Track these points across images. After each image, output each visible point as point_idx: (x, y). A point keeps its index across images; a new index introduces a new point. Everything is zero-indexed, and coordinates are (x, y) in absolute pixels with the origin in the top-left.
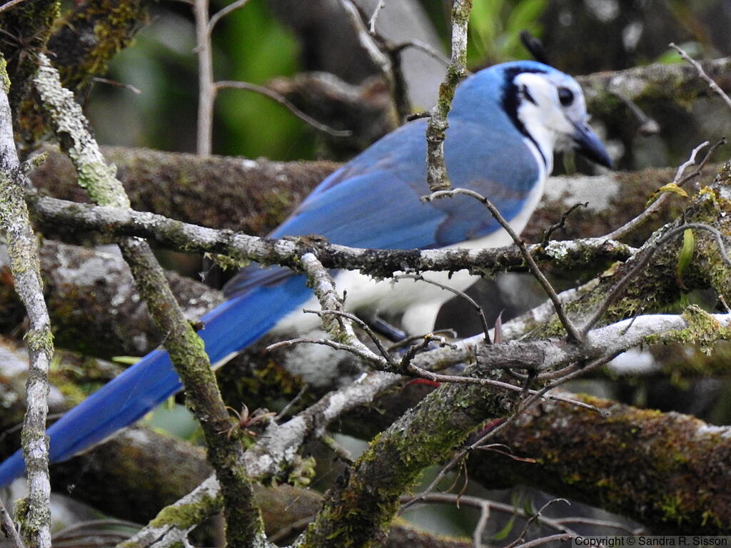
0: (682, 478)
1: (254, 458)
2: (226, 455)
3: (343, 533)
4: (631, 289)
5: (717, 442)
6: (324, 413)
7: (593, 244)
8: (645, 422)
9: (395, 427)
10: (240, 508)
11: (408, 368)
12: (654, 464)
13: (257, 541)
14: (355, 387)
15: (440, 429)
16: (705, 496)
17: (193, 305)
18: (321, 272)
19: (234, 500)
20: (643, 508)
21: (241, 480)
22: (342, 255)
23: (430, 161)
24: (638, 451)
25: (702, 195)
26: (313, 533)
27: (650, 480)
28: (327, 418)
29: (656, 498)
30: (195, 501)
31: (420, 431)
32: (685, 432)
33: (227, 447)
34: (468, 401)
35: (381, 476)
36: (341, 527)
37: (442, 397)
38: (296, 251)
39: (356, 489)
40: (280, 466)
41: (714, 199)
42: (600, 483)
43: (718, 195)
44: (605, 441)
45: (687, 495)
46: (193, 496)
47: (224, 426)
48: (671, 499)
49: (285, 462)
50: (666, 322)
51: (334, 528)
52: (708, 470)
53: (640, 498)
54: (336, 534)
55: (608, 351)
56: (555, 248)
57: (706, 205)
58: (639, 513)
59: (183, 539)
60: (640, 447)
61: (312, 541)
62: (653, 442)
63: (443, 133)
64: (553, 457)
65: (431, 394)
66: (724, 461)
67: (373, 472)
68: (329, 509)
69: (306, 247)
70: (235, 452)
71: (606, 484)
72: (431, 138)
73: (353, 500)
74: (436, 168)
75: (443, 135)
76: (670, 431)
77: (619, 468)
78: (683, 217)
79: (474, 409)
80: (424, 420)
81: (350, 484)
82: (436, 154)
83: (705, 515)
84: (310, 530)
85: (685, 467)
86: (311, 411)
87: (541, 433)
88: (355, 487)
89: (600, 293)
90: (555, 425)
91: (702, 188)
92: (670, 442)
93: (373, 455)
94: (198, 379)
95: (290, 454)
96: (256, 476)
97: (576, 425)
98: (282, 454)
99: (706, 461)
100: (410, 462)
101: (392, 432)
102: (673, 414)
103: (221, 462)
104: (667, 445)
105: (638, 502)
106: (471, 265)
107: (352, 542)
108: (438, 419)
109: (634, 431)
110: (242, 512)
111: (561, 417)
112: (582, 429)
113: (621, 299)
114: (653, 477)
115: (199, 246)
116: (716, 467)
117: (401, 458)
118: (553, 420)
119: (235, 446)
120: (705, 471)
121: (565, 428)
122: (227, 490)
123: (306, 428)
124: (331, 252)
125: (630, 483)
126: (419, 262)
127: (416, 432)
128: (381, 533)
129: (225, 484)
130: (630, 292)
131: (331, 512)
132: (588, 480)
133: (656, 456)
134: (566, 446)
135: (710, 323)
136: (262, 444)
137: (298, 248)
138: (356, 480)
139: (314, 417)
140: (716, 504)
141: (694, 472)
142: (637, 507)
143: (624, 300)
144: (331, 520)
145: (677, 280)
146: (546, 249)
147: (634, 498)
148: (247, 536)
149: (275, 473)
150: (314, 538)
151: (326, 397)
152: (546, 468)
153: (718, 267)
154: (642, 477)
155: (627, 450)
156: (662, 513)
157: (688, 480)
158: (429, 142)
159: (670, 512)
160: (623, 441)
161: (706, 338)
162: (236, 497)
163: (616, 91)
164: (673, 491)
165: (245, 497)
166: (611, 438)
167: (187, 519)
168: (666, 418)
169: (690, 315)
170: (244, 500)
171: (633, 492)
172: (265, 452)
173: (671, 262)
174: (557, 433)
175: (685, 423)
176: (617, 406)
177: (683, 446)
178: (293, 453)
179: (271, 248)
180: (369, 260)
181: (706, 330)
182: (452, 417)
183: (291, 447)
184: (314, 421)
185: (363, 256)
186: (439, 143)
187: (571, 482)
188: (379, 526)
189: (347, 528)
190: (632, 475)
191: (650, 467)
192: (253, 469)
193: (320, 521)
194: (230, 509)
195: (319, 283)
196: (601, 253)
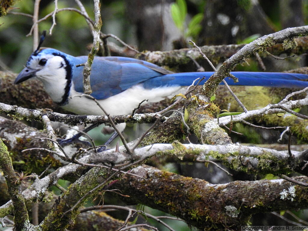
0: (199, 203)
1: (30, 192)
2: (15, 191)
3: (58, 221)
4: (165, 133)
5: (212, 190)
6: (57, 175)
7: (151, 115)
8: (186, 182)
9: (77, 182)
10: (20, 211)
11: (74, 160)
12: (189, 198)
13: (26, 223)
14: (69, 166)
15: (93, 183)
16: (207, 210)
17: (21, 132)
18: (49, 123)
19: (17, 207)
20: (184, 214)
21: (20, 200)
22: (58, 116)
23: (84, 82)
24: (183, 192)
25: (192, 98)
26: (47, 221)
27: (187, 203)
28: (58, 177)
29: (189, 211)
30: (7, 207)
31: (86, 184)
32: (201, 186)
33: (15, 188)
34: (104, 173)
35: (71, 200)
36: (57, 219)
37: (94, 171)
38: (40, 114)
39: (62, 205)
40: (40, 195)
41: (196, 100)
42: (168, 204)
43: (198, 98)
44: (171, 188)
45: (201, 210)
46: (6, 205)
47: (14, 180)
48: (194, 211)
49: (41, 193)
50: (165, 147)
51: (54, 219)
52: (208, 201)
53: (183, 210)
54: (55, 221)
55: (142, 157)
56: (137, 116)
57: (193, 102)
58: (182, 216)
59: (2, 221)
60: (184, 191)
61: (46, 224)
62: (188, 189)
63: (90, 72)
64: (151, 194)
65: (90, 170)
66: (215, 197)
67: (69, 198)
68: (52, 212)
69: (44, 113)
70: (18, 189)
71: (171, 205)
72: (85, 74)
73: (61, 209)
74: (87, 85)
75: (89, 73)
76: (195, 185)
77: (176, 199)
78: (185, 106)
79: (106, 176)
80: (87, 179)
81: (60, 203)
82: (87, 80)
83: (207, 217)
84: (46, 220)
85: (200, 199)
86: (52, 174)
87: (147, 185)
88: (62, 204)
89: (153, 134)
90: (152, 182)
91: (193, 95)
92: (195, 189)
93: (69, 192)
94: (4, 162)
95: (43, 191)
96: (30, 198)
97: (161, 182)
98: (40, 190)
99: (208, 197)
100: (82, 195)
101: (76, 184)
102: (197, 179)
103: (12, 193)
104: (194, 191)
105: (182, 211)
106: (105, 122)
107: (61, 225)
108: (93, 179)
109: (182, 185)
110: (20, 212)
111: (155, 179)
112: (163, 184)
113: (161, 136)
114: (188, 202)
115: (4, 111)
116: (212, 199)
117: (79, 194)
118: (152, 180)
119: (18, 187)
120: (207, 201)
121: (156, 183)
122: (15, 203)
123: (50, 181)
124: (53, 115)
125: (179, 204)
126: (86, 120)
127: (85, 184)
128: (71, 222)
129: (14, 201)
130: (164, 134)
131: (53, 213)
132: (164, 203)
133: (189, 194)
134: (156, 190)
135: (182, 148)
136: (33, 186)
137: (41, 113)
138: (62, 201)
139: (53, 176)
140: (211, 213)
141: (203, 201)
142: (182, 213)
143: (162, 137)
144: (53, 216)
145: (181, 130)
146: (133, 116)
147: (181, 210)
148: (22, 221)
149: (37, 197)
150: (47, 223)
151: (58, 169)
152: (149, 198)
153: (196, 126)
154: (184, 202)
155: (179, 192)
156: (191, 216)
157: (201, 204)
158: (84, 75)
159: (194, 216)
160: (177, 189)
161: (181, 153)
162: (18, 206)
163: (189, 56)
164: (195, 208)
165: (22, 206)
166: (173, 187)
167: (3, 214)
168: (194, 180)
169: (175, 144)
170: (21, 207)
171: (180, 208)
172: (34, 190)
173: (180, 123)
174: (153, 185)
175: (201, 182)
176: (176, 175)
177: (199, 191)
178: (45, 190)
179: (31, 113)
180: (68, 119)
181: (181, 150)
182: (98, 179)
183: (44, 188)
184: (53, 178)
185: (66, 117)
186: (88, 76)
187: (158, 203)
188: (70, 219)
189: (59, 219)
190: (180, 201)
191: (187, 199)
192: (29, 196)
193: (49, 216)
194: (16, 211)
195: (47, 127)
196: (154, 119)
